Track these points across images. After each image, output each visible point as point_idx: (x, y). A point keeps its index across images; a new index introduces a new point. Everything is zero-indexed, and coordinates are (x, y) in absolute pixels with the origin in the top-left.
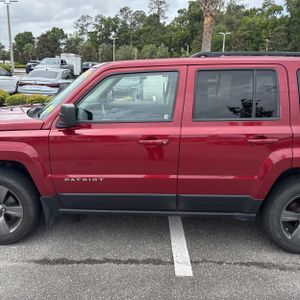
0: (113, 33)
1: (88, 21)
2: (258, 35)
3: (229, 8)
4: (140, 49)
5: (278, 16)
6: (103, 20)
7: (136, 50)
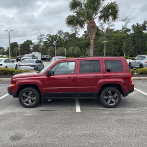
0: (55, 42)
1: (43, 37)
2: (120, 42)
3: (107, 30)
4: (67, 49)
5: (129, 33)
6: (50, 36)
7: (65, 49)
